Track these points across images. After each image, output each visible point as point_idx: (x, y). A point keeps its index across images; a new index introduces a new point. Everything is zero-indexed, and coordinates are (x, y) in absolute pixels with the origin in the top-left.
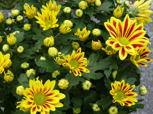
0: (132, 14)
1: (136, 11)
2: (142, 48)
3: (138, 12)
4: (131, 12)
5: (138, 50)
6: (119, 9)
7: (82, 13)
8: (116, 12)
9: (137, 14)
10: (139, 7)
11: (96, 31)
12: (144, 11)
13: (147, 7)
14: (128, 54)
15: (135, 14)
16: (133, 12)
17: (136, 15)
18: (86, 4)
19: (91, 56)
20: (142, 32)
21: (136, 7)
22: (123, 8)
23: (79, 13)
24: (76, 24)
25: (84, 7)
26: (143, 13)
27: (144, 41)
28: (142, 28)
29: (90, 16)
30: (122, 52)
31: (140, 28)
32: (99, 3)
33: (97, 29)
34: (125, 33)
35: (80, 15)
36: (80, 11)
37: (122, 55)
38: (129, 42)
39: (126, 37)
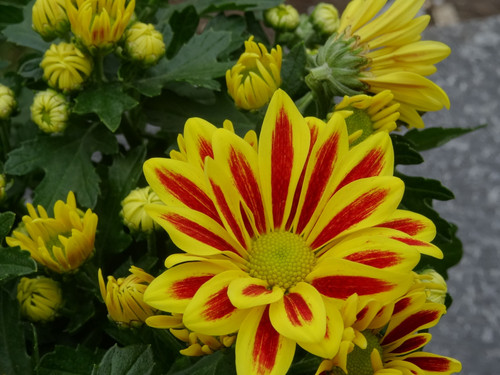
0: (329, 77)
1: (348, 57)
3: (362, 65)
4: (326, 65)
5: (361, 315)
6: (254, 58)
7: (62, 108)
8: (238, 77)
9: (357, 75)
10: (364, 34)
12: (397, 47)
13: (407, 25)
15: (346, 76)
16: (333, 65)
17: (356, 81)
18: (76, 55)
19: (101, 364)
20: (381, 188)
21: (348, 33)
22: (273, 50)
23: (49, 112)
24: (46, 170)
25: (71, 74)
26: (391, 62)
27: (393, 253)
28: (382, 163)
29: (102, 120)
30: (260, 339)
31: (371, 163)
32: (147, 40)
33: (147, 189)
34: (284, 205)
35: (55, 124)
36: (53, 99)
37: (257, 363)
38: (312, 257)
39: (292, 231)
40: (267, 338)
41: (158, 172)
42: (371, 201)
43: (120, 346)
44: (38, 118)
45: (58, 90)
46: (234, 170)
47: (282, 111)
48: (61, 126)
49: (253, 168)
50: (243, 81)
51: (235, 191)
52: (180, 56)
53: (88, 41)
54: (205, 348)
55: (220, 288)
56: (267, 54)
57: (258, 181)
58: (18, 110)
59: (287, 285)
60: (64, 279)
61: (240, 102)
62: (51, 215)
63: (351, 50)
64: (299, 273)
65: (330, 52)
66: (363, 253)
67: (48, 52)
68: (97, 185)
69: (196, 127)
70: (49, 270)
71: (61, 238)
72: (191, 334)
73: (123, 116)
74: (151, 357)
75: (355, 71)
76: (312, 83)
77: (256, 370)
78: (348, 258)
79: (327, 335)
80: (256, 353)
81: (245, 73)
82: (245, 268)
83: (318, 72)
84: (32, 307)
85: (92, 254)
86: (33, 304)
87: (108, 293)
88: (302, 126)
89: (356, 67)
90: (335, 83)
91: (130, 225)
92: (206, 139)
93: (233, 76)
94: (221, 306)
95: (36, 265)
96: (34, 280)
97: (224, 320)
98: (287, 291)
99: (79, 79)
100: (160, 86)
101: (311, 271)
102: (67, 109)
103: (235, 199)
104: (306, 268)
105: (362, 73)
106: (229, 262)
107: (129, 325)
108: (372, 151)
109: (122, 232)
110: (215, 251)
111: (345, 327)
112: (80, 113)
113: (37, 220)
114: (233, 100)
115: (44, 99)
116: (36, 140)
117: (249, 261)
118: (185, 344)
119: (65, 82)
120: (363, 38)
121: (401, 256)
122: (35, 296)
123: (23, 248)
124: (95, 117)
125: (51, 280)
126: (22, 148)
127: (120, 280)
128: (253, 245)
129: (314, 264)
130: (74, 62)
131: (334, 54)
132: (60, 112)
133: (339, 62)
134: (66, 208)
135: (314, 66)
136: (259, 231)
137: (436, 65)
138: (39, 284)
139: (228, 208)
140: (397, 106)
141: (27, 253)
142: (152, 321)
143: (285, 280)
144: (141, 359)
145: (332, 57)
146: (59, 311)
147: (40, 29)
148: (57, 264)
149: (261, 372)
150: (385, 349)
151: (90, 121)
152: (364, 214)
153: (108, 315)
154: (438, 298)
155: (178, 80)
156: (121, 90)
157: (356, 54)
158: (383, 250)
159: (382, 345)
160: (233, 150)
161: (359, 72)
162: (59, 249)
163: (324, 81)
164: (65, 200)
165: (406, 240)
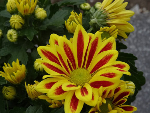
0: (97, 22)
1: (102, 16)
2: (112, 88)
3: (107, 18)
4: (95, 19)
5: (104, 93)
6: (73, 17)
8: (68, 23)
9: (105, 21)
10: (107, 8)
11: (38, 63)
12: (118, 13)
14: (85, 104)
15: (101, 22)
16: (98, 18)
17: (105, 23)
18: (20, 18)
19: (26, 112)
20: (111, 53)
21: (102, 9)
22: (79, 14)
23: (12, 36)
24: (12, 54)
25: (18, 24)
26: (116, 17)
27: (114, 73)
28: (112, 46)
29: (27, 37)
30: (73, 101)
31: (108, 47)
32: (41, 13)
33: (41, 59)
35: (13, 39)
36: (13, 32)
37: (71, 108)
38: (90, 76)
39: (84, 69)
40: (75, 101)
41: (42, 50)
42: (108, 58)
43: (32, 106)
44: (9, 38)
45: (14, 29)
46: (65, 49)
47: (80, 31)
48: (16, 40)
49: (71, 48)
50: (70, 24)
51: (66, 55)
52: (52, 18)
53: (23, 13)
54: (57, 105)
55: (60, 85)
56: (77, 15)
57: (73, 53)
58: (4, 36)
59: (82, 85)
60: (16, 86)
62: (12, 66)
63: (103, 13)
64: (86, 81)
65: (97, 14)
66: (105, 74)
67: (11, 18)
68: (27, 58)
69: (54, 37)
70: (12, 84)
71: (14, 73)
72: (53, 101)
73: (35, 36)
74: (42, 109)
76: (91, 24)
77: (71, 111)
78: (101, 75)
79: (93, 99)
80: (71, 105)
81: (71, 22)
82: (69, 80)
83: (93, 21)
84: (7, 95)
85: (25, 78)
86: (7, 94)
87: (28, 89)
88: (86, 36)
89: (105, 19)
90: (98, 24)
91: (36, 69)
92: (57, 40)
94: (60, 91)
95: (6, 81)
96: (7, 87)
97: (61, 95)
98: (82, 87)
99: (21, 25)
100: (46, 27)
101: (90, 80)
102: (17, 35)
103: (65, 58)
104: (88, 80)
105: (107, 21)
106: (63, 77)
107: (35, 99)
108: (109, 43)
109: (36, 73)
110: (59, 74)
111: (99, 97)
112: (21, 35)
113: (7, 68)
114: (68, 30)
115: (10, 32)
116: (9, 45)
117: (70, 78)
118: (51, 104)
119: (17, 26)
120: (107, 10)
121: (117, 74)
122: (8, 92)
123: (3, 76)
124: (25, 37)
125: (13, 87)
126: (5, 48)
127: (31, 85)
128: (72, 73)
129: (91, 78)
130: (19, 20)
131: (98, 15)
132: (15, 36)
133: (99, 17)
134: (16, 64)
135: (92, 19)
136: (74, 68)
137: (130, 18)
138: (9, 88)
139: (63, 61)
140: (117, 30)
141: (4, 78)
142: (41, 97)
143: (82, 83)
144: (38, 110)
145: (97, 16)
146: (15, 96)
147: (9, 11)
148: (13, 81)
149: (72, 111)
150: (114, 105)
151: (25, 39)
152: (106, 62)
153: (28, 97)
154: (132, 90)
155: (51, 25)
156: (34, 28)
157: (105, 15)
158: (111, 72)
159: (113, 103)
160: (64, 43)
161: (106, 20)
162: (14, 76)
163: (95, 24)
164: (16, 62)
165: (119, 70)
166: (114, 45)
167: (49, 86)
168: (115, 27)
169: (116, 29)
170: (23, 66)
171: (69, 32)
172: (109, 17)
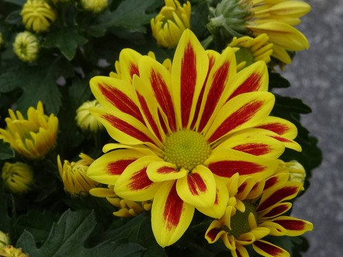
0: (224, 24)
1: (237, 11)
2: (259, 178)
3: (247, 16)
4: (221, 16)
5: (242, 188)
6: (171, 11)
7: (35, 44)
8: (159, 23)
9: (243, 23)
11: (87, 112)
12: (273, 5)
15: (235, 24)
16: (226, 16)
17: (243, 27)
18: (45, 7)
19: (58, 223)
20: (258, 99)
22: (184, 5)
23: (26, 47)
24: (24, 89)
25: (41, 20)
26: (268, 15)
27: (266, 145)
28: (260, 83)
29: (63, 52)
30: (169, 204)
31: (252, 83)
33: (94, 102)
34: (189, 111)
35: (29, 55)
36: (28, 39)
37: (167, 221)
38: (209, 148)
39: (195, 130)
40: (174, 205)
41: (100, 86)
42: (251, 109)
43: (72, 210)
44: (18, 51)
45: (32, 31)
46: (154, 85)
47: (189, 44)
48: (34, 57)
49: (168, 84)
50: (163, 26)
51: (155, 100)
52: (120, 9)
54: (131, 211)
55: (142, 168)
56: (180, 7)
57: (171, 94)
59: (190, 168)
60: (35, 163)
61: (161, 41)
62: (26, 117)
63: (240, 5)
64: (199, 159)
65: (225, 6)
66: (245, 145)
67: (26, 5)
68: (59, 98)
69: (128, 55)
70: (24, 157)
71: (32, 134)
72: (122, 201)
73: (78, 50)
74: (94, 218)
75: (242, 20)
76: (211, 28)
77: (166, 226)
78: (234, 148)
79: (216, 202)
80: (166, 214)
81: (164, 21)
82: (161, 155)
83: (216, 21)
84: (12, 184)
85: (54, 146)
86: (13, 181)
87: (64, 172)
88: (203, 56)
89: (243, 18)
90: (228, 29)
91: (82, 126)
92: (135, 63)
93: (156, 23)
94: (142, 180)
95: (14, 152)
96: (14, 165)
97: (144, 190)
98: (190, 172)
99: (46, 23)
100: (105, 30)
101: (207, 158)
102: (38, 45)
103: (154, 106)
104: (204, 156)
105: (247, 22)
106: (148, 150)
107: (79, 195)
108: (253, 74)
109: (78, 133)
110: (139, 142)
111: (230, 197)
112: (47, 47)
113: (16, 121)
114: (156, 41)
115: (22, 38)
116: (17, 68)
117: (163, 150)
118: (117, 208)
119: (37, 26)
121: (272, 147)
122: (15, 176)
123: (5, 140)
124: (57, 51)
125: (25, 165)
126: (8, 74)
127: (73, 163)
128: (167, 139)
129: (210, 154)
130: (44, 12)
131: (227, 8)
132: (33, 47)
133: (231, 14)
134: (36, 113)
135: (213, 17)
136: (172, 129)
137: (300, 18)
138: (18, 167)
139: (149, 112)
140: (271, 45)
141: (8, 144)
142: (94, 192)
143: (189, 164)
144: (86, 219)
145: (226, 11)
146: (31, 186)
148: (28, 152)
149: (169, 227)
150: (259, 214)
151: (56, 55)
152: (246, 118)
153: (65, 189)
154: (299, 181)
155: (116, 25)
156: (76, 32)
157: (243, 9)
158: (259, 142)
159: (257, 211)
160: (153, 71)
161: (245, 21)
162: (30, 142)
163: (220, 27)
164: (36, 108)
165: (276, 138)
166: (265, 81)
167: (118, 168)
168: (267, 38)
169: (269, 42)
170: (53, 120)
171: (158, 43)
172: (254, 14)
